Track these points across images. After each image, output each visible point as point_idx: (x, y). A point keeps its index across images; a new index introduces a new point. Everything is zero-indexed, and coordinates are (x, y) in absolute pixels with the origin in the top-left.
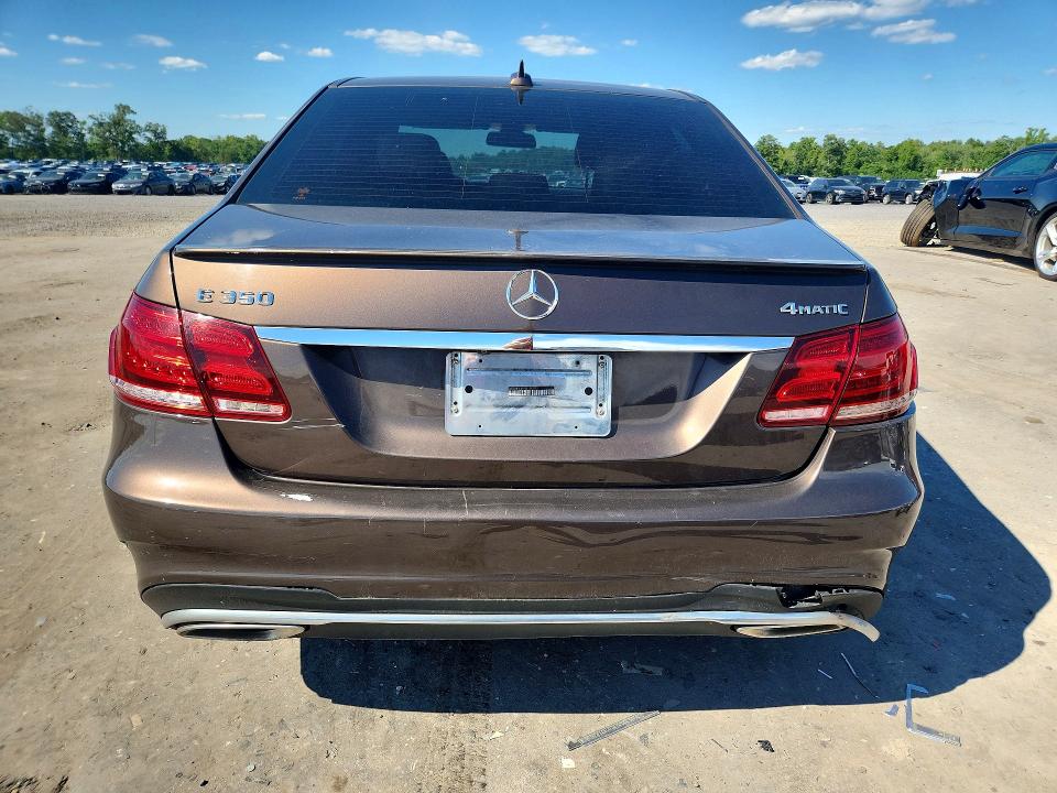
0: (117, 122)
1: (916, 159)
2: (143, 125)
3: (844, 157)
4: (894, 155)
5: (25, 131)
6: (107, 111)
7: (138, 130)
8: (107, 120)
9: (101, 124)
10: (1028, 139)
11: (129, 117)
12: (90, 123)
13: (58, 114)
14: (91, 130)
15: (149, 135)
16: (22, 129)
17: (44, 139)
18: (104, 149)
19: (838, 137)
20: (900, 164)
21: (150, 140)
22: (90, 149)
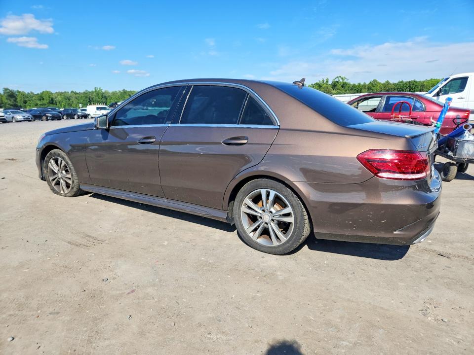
1: (52, 99)
3: (16, 99)
4: (41, 97)
10: (96, 91)
19: (10, 89)
20: (45, 102)
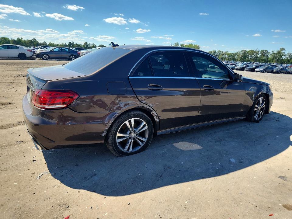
0: (279, 53)
2: (286, 54)
5: (254, 55)
6: (277, 50)
7: (284, 55)
8: (276, 52)
9: (274, 53)
11: (283, 51)
12: (271, 53)
13: (263, 51)
14: (271, 55)
15: (288, 56)
16: (253, 54)
17: (257, 57)
18: (273, 60)
21: (287, 58)
22: (269, 60)
